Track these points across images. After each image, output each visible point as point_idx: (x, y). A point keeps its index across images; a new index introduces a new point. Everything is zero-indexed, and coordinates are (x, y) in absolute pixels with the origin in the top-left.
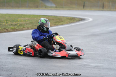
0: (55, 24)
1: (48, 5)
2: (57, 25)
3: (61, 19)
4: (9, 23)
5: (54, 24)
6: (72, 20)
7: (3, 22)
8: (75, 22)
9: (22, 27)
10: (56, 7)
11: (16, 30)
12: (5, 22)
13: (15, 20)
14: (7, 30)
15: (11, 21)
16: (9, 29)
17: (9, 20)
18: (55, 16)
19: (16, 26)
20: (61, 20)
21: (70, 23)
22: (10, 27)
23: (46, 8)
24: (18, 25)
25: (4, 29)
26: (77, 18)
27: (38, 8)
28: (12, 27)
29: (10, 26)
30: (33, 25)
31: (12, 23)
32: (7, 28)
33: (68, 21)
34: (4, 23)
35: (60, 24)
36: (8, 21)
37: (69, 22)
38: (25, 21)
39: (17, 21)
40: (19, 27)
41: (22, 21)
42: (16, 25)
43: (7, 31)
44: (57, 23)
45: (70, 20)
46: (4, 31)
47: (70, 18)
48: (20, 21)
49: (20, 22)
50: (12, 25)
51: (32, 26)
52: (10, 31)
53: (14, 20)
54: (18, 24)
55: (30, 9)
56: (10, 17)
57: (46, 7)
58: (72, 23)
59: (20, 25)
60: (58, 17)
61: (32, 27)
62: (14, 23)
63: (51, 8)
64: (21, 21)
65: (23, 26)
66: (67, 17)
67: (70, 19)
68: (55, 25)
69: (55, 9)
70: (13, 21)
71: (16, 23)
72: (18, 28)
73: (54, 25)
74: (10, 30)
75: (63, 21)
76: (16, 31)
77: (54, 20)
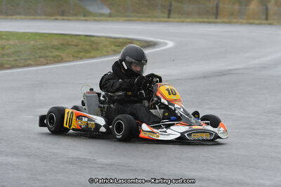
0: (76, 55)
2: (81, 58)
3: (97, 44)
5: (73, 56)
20: (95, 46)
30: (17, 58)
33: (113, 47)
35: (92, 54)
44: (82, 54)
47: (121, 40)
51: (16, 60)
61: (13, 63)
67: (121, 42)
68: (77, 57)
75: (97, 49)
77: (77, 46)
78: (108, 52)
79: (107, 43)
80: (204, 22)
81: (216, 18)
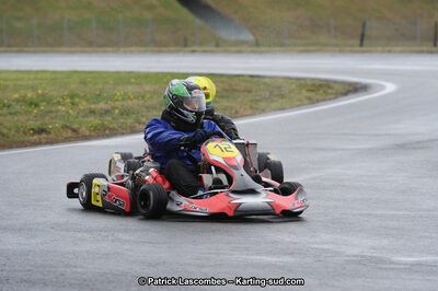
0: (254, 106)
1: (227, 34)
2: (263, 111)
4: (83, 105)
5: (251, 108)
6: (321, 91)
7: (59, 103)
8: (330, 99)
9: (130, 121)
10: (257, 44)
11: (107, 132)
12: (68, 100)
13: (105, 95)
14: (74, 131)
15: (87, 100)
16: (84, 130)
17: (82, 95)
18: (252, 76)
19: (110, 119)
20: (276, 92)
21: (312, 102)
22: (86, 119)
23: (219, 46)
24: (117, 111)
25: (65, 127)
26: (335, 82)
27: (187, 49)
28: (94, 121)
29: (85, 116)
31: (93, 106)
32: (75, 126)
33: (304, 92)
34: (63, 105)
35: (273, 105)
36: (77, 100)
37: (309, 99)
38: (143, 97)
39: (112, 98)
40: (122, 120)
41: (129, 98)
42: (107, 112)
43: (73, 135)
45: (312, 91)
46: (64, 134)
47: (309, 83)
48: (123, 100)
49: (124, 103)
50: (92, 112)
52: (86, 138)
53: (99, 95)
54: (114, 108)
55: (159, 52)
56: (84, 83)
57: (217, 45)
58: (318, 101)
59: (125, 113)
60: (267, 80)
62: (102, 105)
63: (238, 47)
64: (125, 97)
65: (134, 116)
66: (298, 79)
67: (313, 85)
68: (257, 109)
69: (255, 49)
70: (98, 97)
71: (108, 107)
72: (115, 125)
73: (250, 112)
74: (87, 133)
75: (282, 96)
76: (108, 136)
77: (250, 92)
78: (300, 100)
79: (294, 86)
80: (422, 52)
81: (435, 45)
